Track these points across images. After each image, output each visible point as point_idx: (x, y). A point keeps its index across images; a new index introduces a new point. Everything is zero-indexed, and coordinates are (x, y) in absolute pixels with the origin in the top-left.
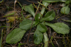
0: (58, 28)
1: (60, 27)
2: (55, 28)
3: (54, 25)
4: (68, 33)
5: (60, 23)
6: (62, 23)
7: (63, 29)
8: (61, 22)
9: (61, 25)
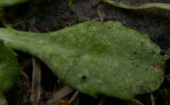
0: (86, 57)
1: (99, 49)
2: (62, 62)
3: (54, 40)
4: (154, 88)
5: (95, 27)
6: (109, 23)
7: (116, 64)
8: (102, 15)
9: (104, 39)
